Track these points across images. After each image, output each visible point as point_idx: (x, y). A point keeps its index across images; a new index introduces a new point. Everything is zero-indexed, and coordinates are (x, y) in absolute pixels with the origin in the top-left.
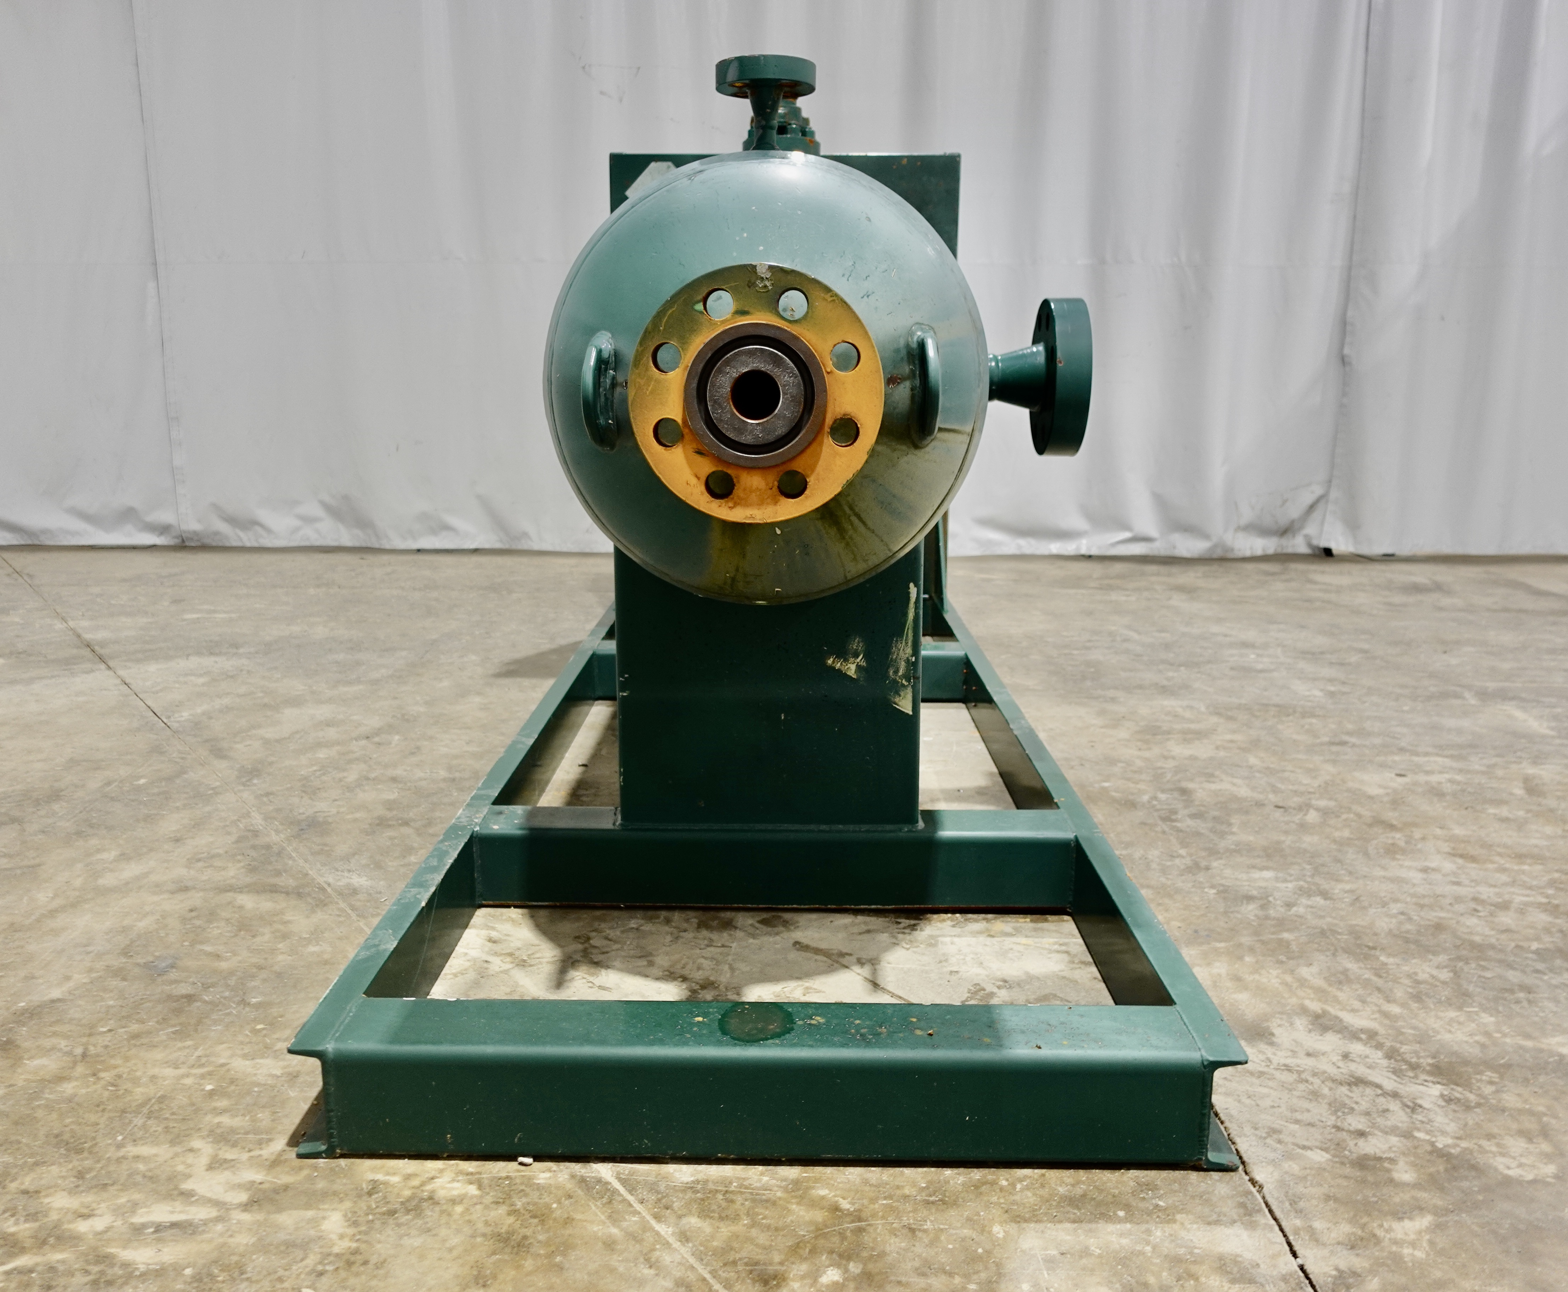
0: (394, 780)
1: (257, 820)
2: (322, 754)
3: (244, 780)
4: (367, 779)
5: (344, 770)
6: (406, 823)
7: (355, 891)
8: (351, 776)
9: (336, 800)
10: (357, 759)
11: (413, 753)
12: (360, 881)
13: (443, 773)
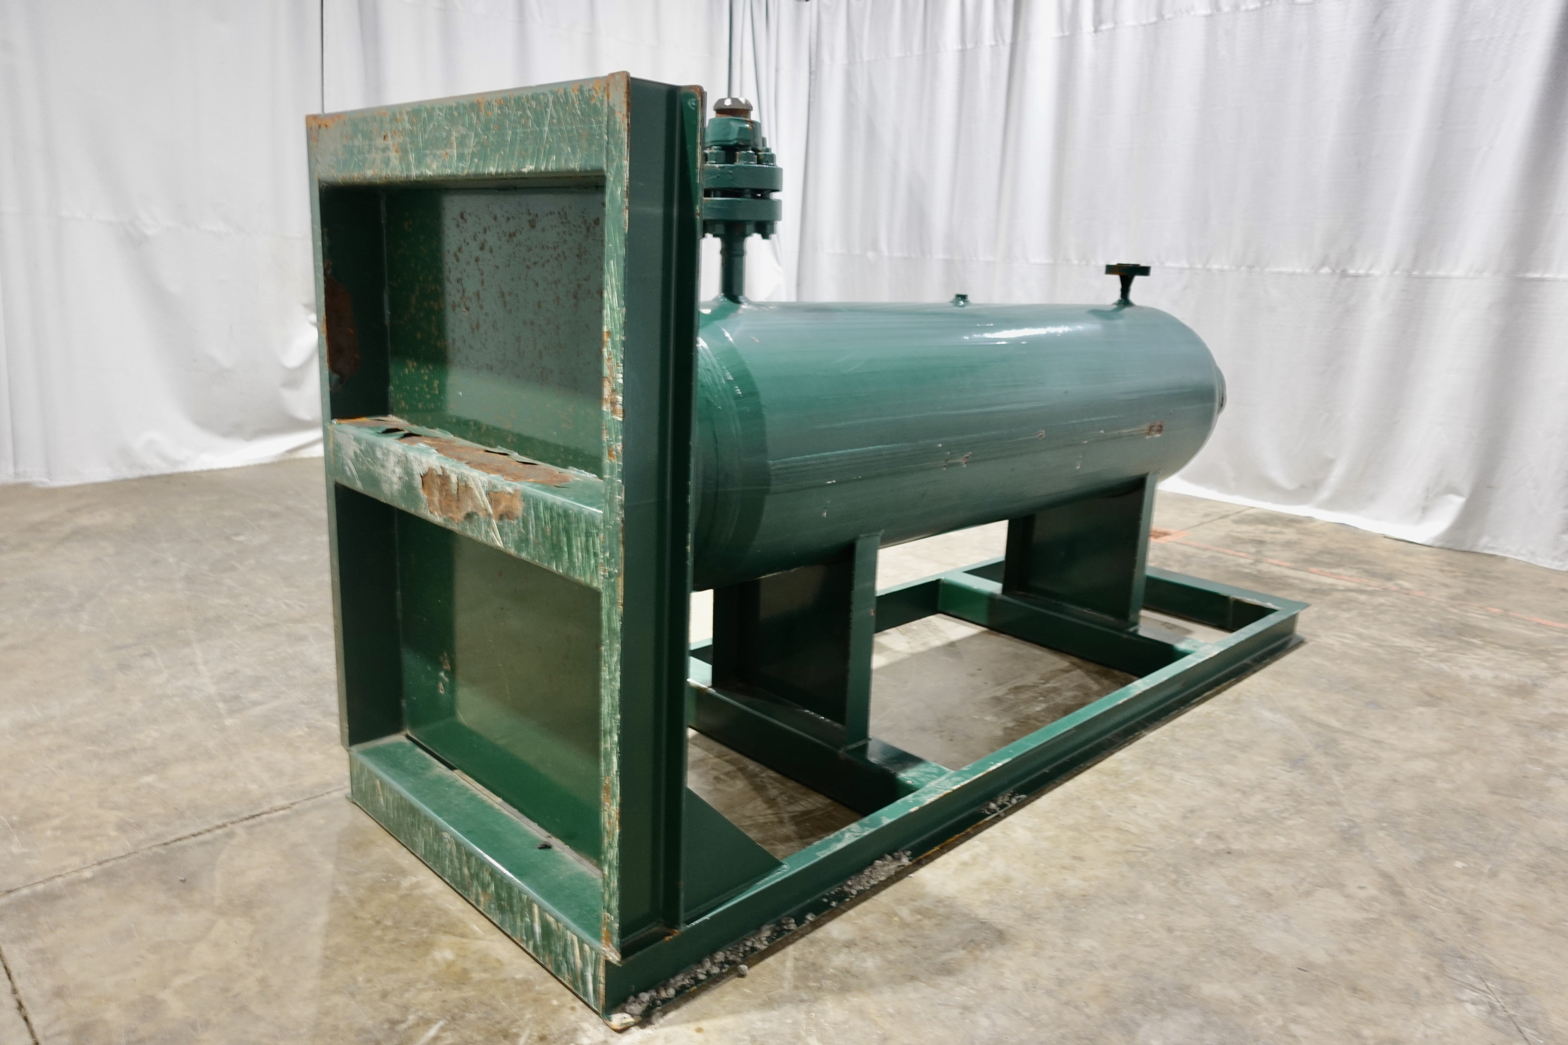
0: (1221, 784)
1: (1337, 779)
2: (1279, 842)
3: (1355, 831)
4: (1244, 793)
5: (1262, 810)
6: (1227, 742)
7: (1272, 710)
8: (1256, 801)
9: (1274, 778)
10: (1247, 822)
11: (1192, 811)
12: (1267, 714)
13: (1178, 777)
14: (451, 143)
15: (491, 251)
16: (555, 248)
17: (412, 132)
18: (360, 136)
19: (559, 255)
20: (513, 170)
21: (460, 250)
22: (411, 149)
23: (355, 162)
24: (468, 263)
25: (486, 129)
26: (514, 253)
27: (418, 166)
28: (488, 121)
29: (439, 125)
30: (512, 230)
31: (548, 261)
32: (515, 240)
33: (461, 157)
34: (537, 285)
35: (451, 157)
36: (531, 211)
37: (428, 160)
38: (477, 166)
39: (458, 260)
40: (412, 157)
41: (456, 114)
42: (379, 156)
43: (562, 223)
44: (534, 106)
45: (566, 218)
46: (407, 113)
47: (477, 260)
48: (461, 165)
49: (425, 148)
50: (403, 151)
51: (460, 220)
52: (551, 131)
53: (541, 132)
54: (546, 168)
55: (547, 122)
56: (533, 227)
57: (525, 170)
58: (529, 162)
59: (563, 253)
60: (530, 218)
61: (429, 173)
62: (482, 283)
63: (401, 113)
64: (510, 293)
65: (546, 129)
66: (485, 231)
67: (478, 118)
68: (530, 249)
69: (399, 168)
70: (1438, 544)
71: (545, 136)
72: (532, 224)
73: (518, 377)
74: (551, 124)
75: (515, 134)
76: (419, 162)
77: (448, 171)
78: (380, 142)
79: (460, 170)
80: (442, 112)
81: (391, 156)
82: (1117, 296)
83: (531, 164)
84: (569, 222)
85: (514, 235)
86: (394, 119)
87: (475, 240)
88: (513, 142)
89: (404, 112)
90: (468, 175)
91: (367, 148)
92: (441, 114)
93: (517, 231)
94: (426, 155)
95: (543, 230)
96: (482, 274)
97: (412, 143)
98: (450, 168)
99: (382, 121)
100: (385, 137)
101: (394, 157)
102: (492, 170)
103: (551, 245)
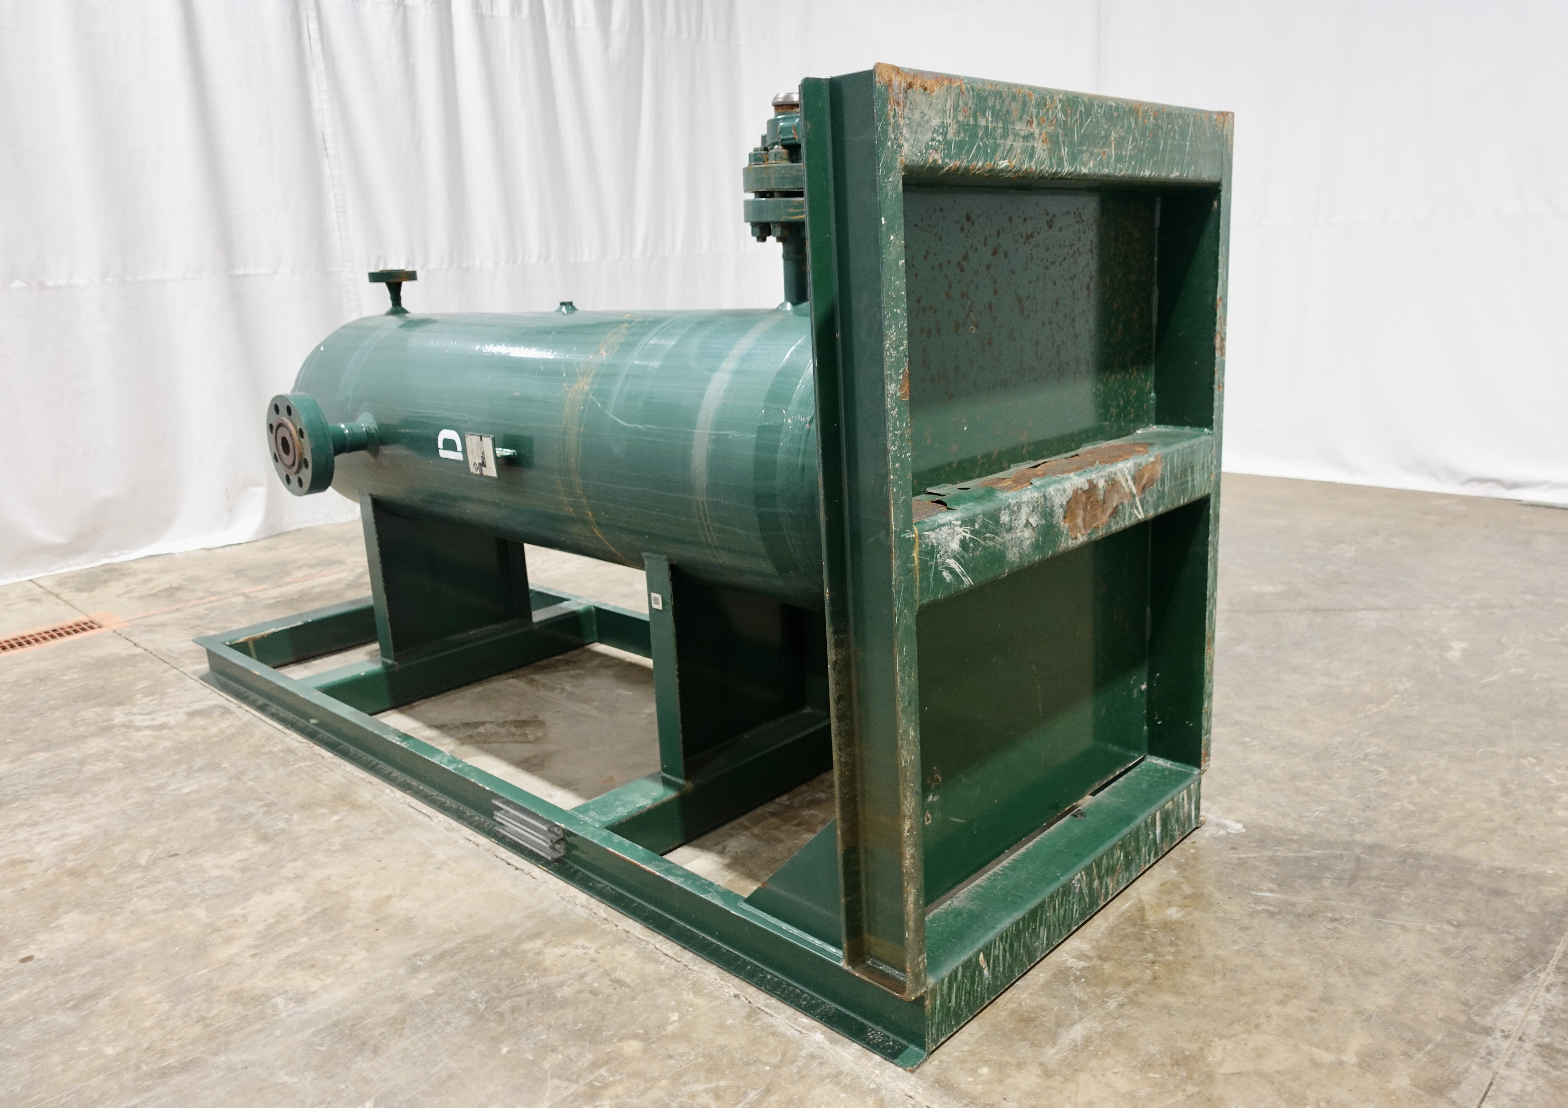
14: (1110, 143)
15: (1006, 256)
16: (1071, 246)
17: (1065, 122)
18: (989, 114)
19: (1074, 252)
20: (1163, 175)
21: (965, 258)
22: (1064, 142)
23: (979, 147)
24: (977, 272)
25: (1143, 135)
26: (1032, 254)
27: (1072, 164)
28: (1144, 129)
29: (1097, 123)
30: (1029, 231)
31: (1065, 259)
32: (1033, 241)
33: (1119, 159)
34: (1055, 284)
35: (1110, 157)
36: (1048, 212)
37: (1085, 156)
38: (1134, 168)
39: (962, 270)
40: (1064, 151)
41: (1115, 114)
42: (1019, 145)
43: (1077, 222)
44: (1180, 123)
45: (1080, 217)
46: (1060, 101)
47: (988, 267)
48: (1119, 165)
49: (1081, 144)
50: (1053, 142)
51: (965, 222)
52: (1191, 145)
53: (1185, 145)
54: (1187, 176)
55: (1189, 138)
56: (1051, 227)
57: (1172, 176)
58: (1175, 169)
59: (1078, 249)
60: (1049, 218)
61: (1085, 171)
62: (996, 293)
63: (1052, 98)
64: (1028, 297)
65: (1188, 144)
66: (998, 233)
67: (1136, 123)
68: (1048, 249)
69: (1047, 162)
70: (261, 536)
71: (1187, 149)
72: (1050, 224)
73: (1036, 381)
74: (1191, 141)
75: (1166, 143)
76: (1073, 158)
77: (1106, 171)
78: (1021, 127)
79: (1118, 171)
80: (1101, 109)
81: (1035, 145)
82: (389, 305)
83: (1178, 171)
84: (1083, 221)
85: (1032, 236)
86: (1042, 103)
87: (985, 244)
88: (1164, 150)
89: (1056, 98)
90: (1124, 176)
91: (1000, 131)
92: (1099, 111)
93: (1034, 232)
94: (1082, 152)
95: (1060, 229)
96: (995, 282)
97: (1065, 135)
98: (1108, 167)
99: (1024, 103)
100: (1030, 122)
101: (1041, 148)
102: (1147, 173)
103: (1067, 242)
